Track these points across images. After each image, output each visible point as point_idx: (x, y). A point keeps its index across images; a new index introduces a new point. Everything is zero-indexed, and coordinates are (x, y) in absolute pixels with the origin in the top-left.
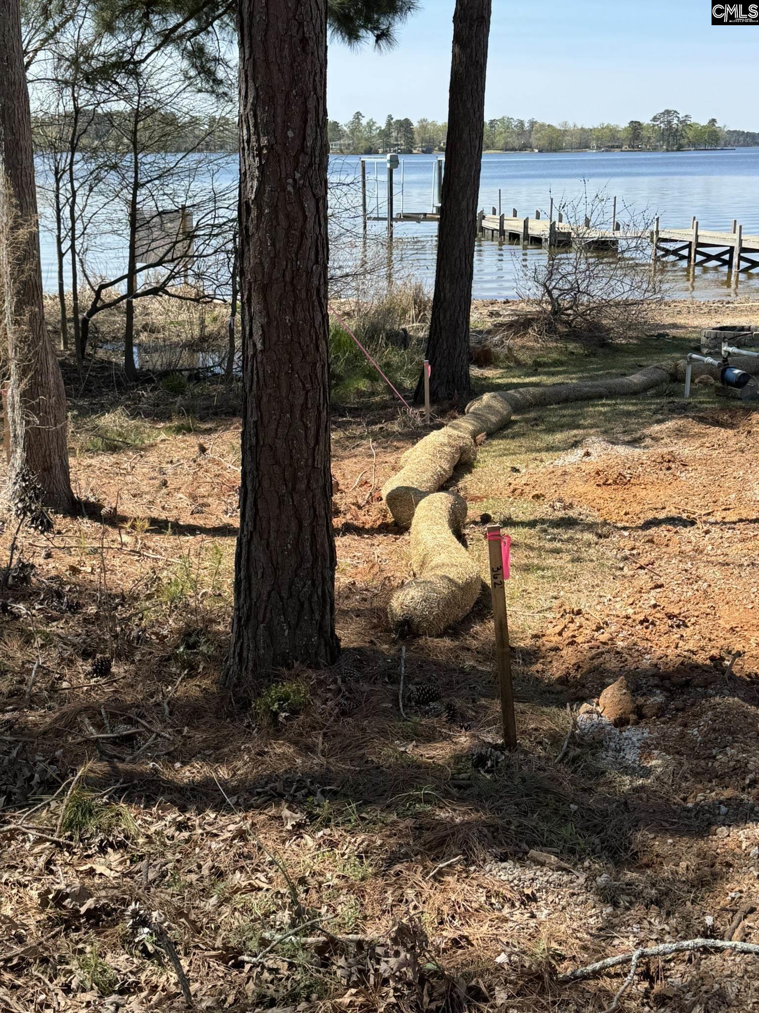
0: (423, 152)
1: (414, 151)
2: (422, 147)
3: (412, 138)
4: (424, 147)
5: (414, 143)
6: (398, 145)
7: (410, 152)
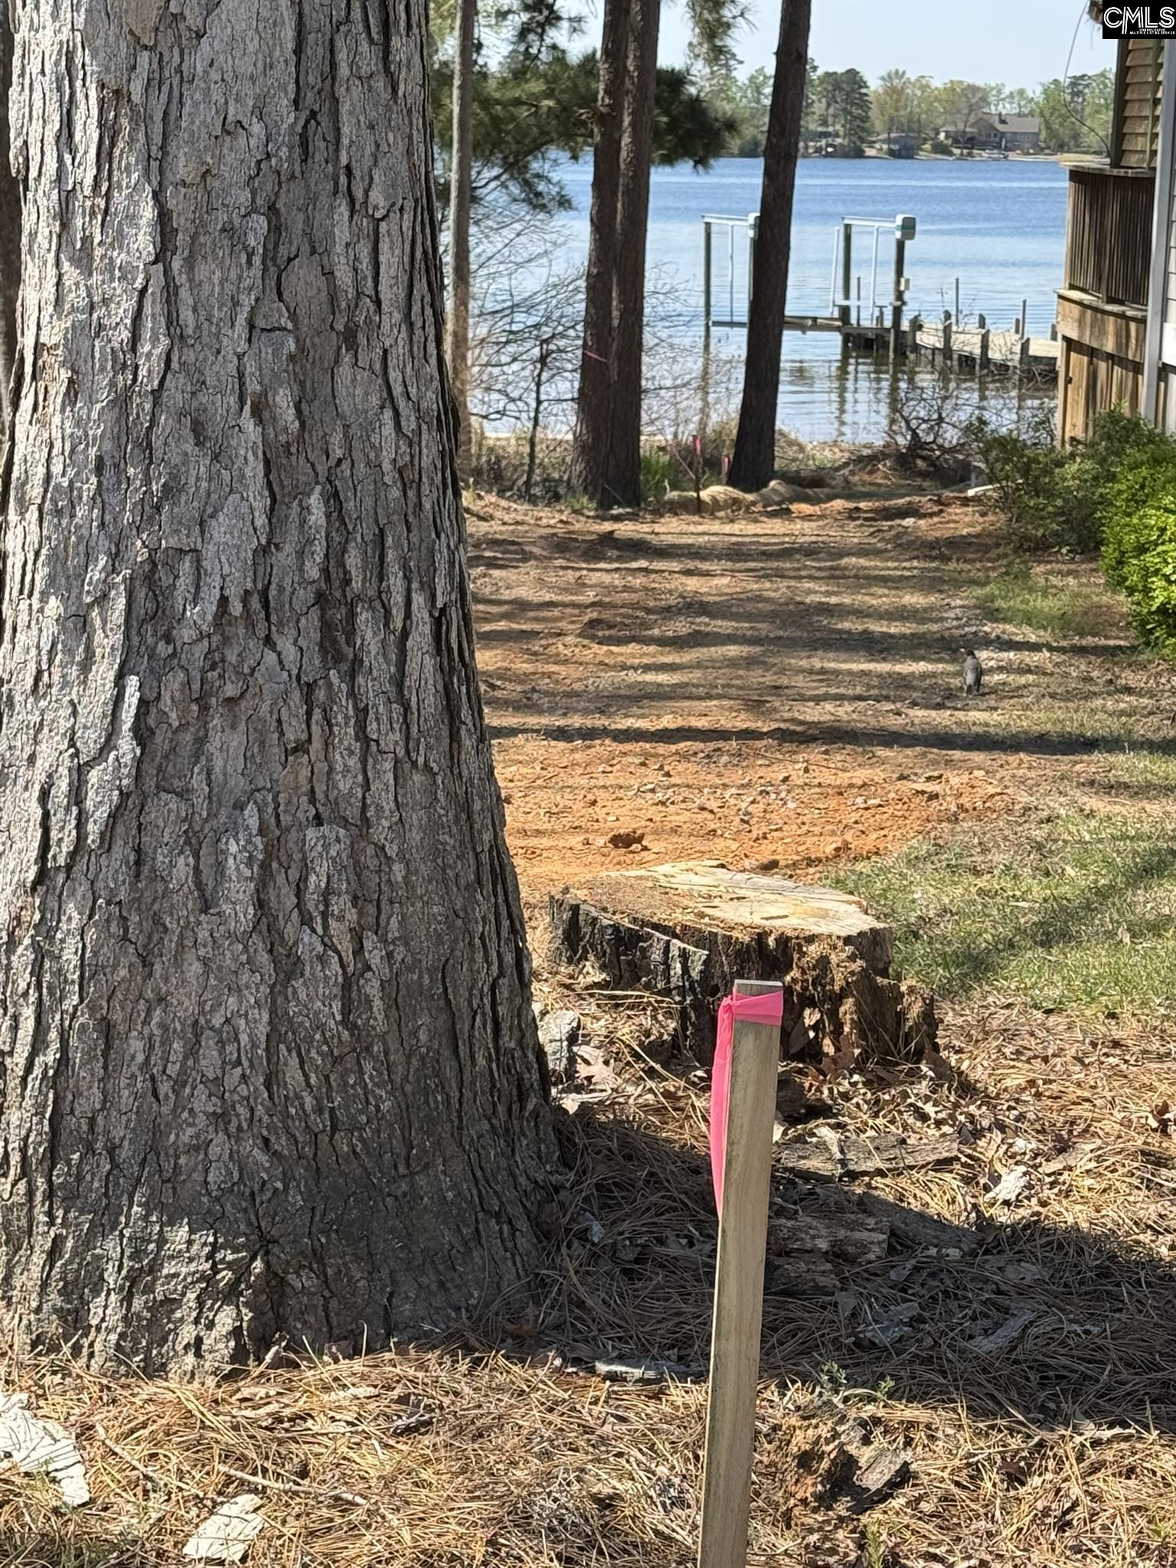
0: (892, 153)
1: (870, 152)
2: (889, 141)
3: (865, 119)
4: (896, 141)
5: (869, 133)
6: (826, 135)
7: (859, 154)
